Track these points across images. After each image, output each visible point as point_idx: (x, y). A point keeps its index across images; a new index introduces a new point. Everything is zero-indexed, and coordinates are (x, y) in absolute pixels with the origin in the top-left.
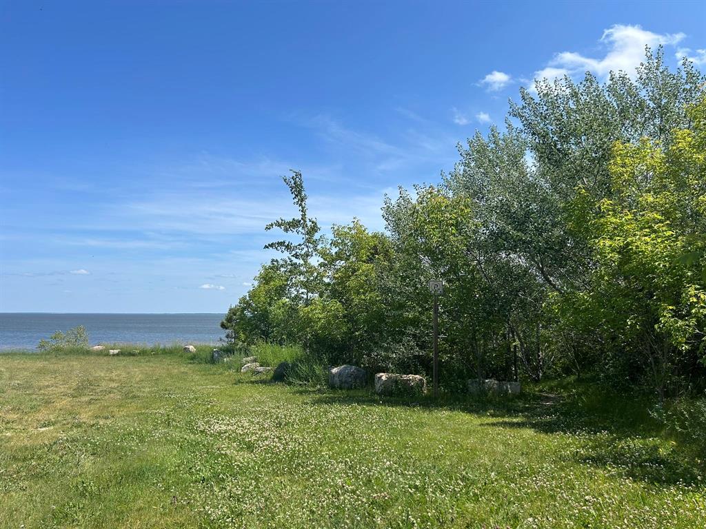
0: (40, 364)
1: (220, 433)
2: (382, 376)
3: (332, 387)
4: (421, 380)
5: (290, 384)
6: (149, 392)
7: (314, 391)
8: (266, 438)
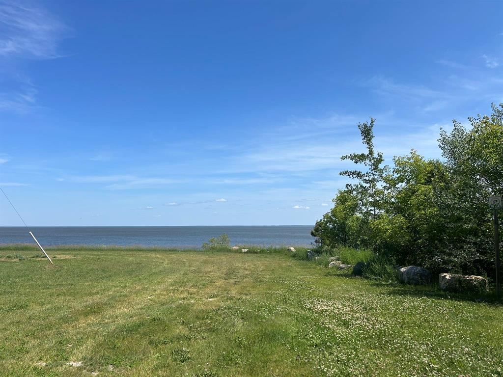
0: (204, 258)
1: (322, 311)
2: (445, 276)
3: (402, 282)
4: (483, 280)
5: (367, 278)
6: (269, 279)
7: (388, 285)
8: (358, 318)
